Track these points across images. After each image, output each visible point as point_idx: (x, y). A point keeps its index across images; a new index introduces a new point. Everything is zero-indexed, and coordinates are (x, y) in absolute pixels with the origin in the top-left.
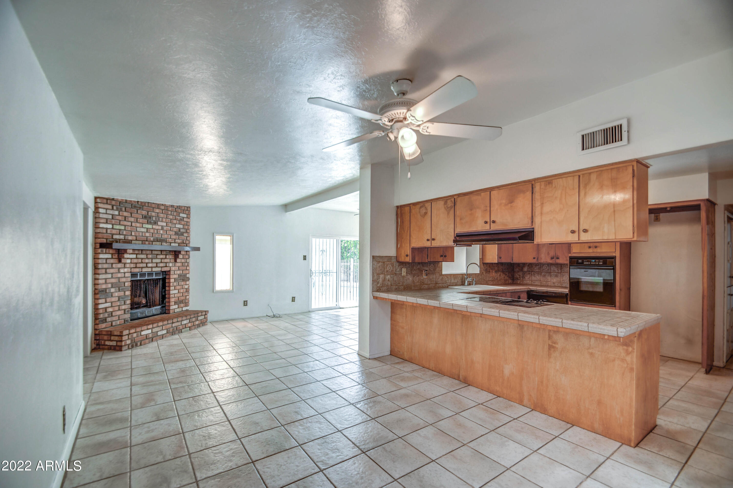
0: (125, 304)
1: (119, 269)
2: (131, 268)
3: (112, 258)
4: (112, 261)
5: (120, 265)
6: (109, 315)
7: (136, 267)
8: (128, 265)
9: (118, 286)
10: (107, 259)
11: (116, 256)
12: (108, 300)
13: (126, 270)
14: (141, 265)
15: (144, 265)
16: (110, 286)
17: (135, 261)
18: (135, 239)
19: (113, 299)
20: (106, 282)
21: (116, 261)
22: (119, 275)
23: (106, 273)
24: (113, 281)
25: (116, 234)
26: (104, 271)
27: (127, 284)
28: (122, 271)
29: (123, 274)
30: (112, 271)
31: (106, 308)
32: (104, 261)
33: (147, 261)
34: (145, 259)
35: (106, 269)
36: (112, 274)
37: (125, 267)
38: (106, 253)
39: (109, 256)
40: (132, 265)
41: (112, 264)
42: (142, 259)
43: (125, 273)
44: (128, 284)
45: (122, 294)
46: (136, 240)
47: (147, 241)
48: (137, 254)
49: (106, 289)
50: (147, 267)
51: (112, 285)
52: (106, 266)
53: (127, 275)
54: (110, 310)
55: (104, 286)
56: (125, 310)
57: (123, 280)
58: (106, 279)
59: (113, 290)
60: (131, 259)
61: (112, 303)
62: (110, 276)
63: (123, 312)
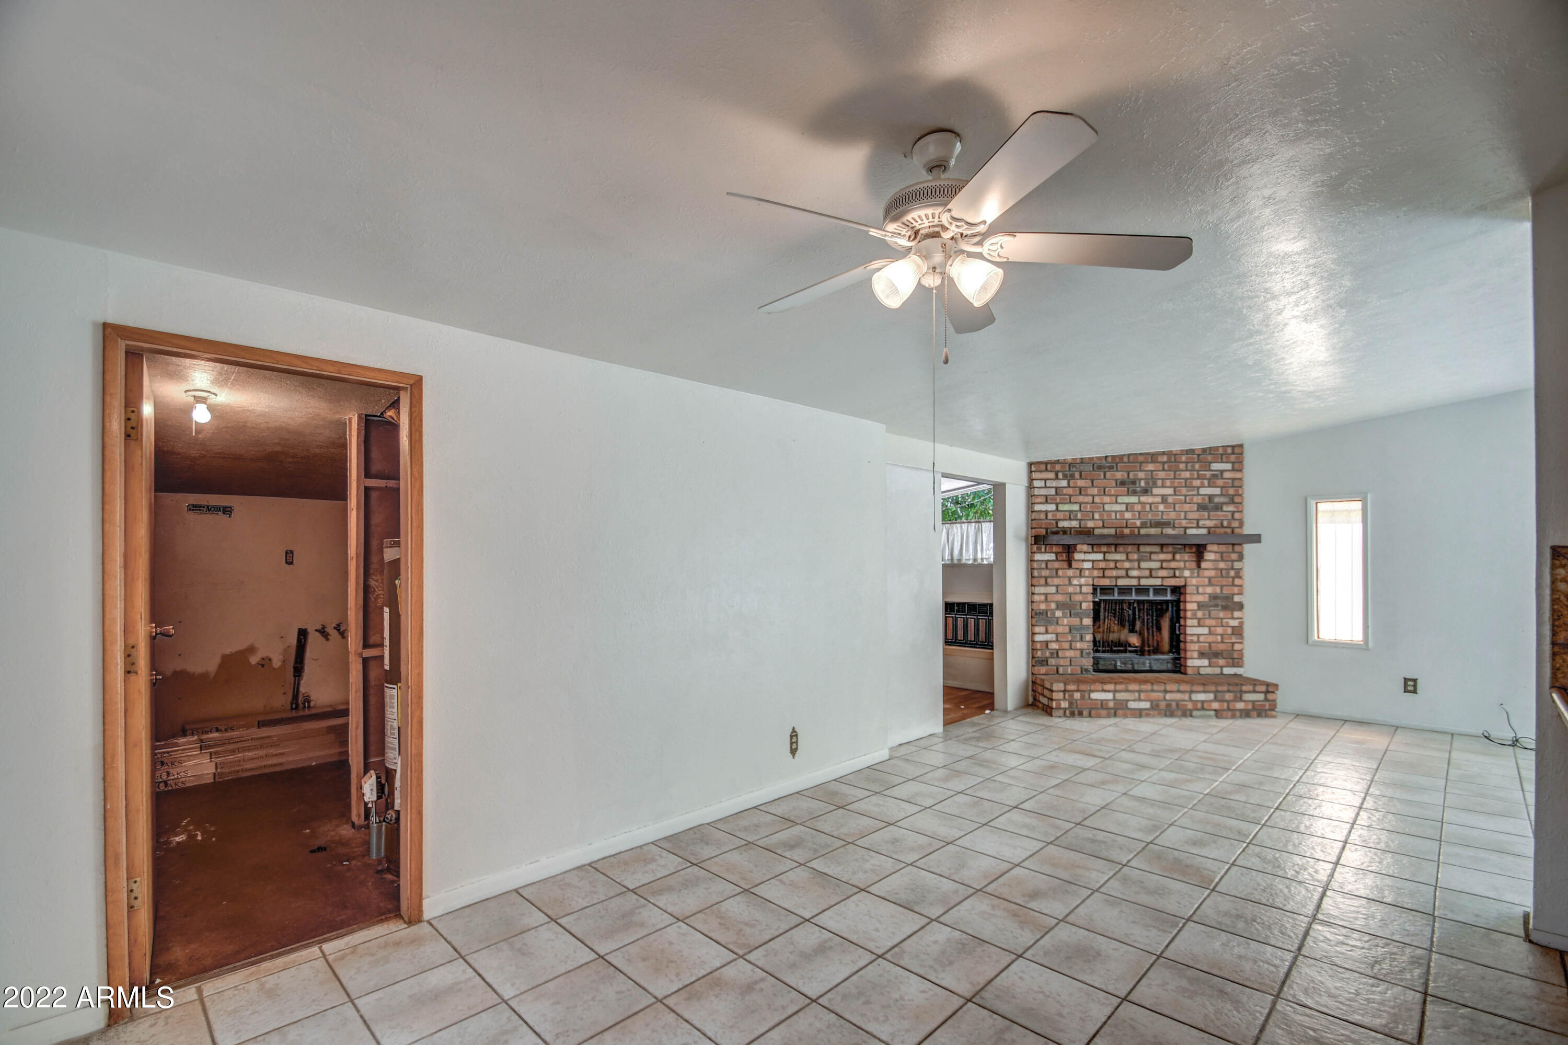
0: (1082, 639)
1: (1070, 578)
2: (1093, 578)
3: (1057, 560)
4: (1057, 565)
5: (1070, 573)
6: (1052, 654)
7: (1104, 577)
8: (1087, 573)
9: (1069, 607)
10: (1047, 562)
11: (1064, 556)
12: (1050, 629)
13: (1083, 581)
14: (1114, 573)
15: (1123, 573)
16: (1053, 606)
17: (1102, 565)
18: (1101, 525)
19: (1060, 629)
20: (1046, 598)
21: (1065, 565)
22: (1071, 589)
23: (1046, 584)
24: (1059, 598)
25: (1064, 520)
26: (1042, 581)
27: (1084, 606)
28: (1075, 582)
29: (1078, 588)
30: (1056, 581)
31: (1047, 643)
32: (1043, 565)
33: (1127, 565)
34: (1123, 561)
35: (1046, 578)
36: (1057, 586)
37: (1081, 576)
38: (1046, 552)
39: (1052, 557)
40: (1096, 573)
41: (1057, 570)
42: (1116, 561)
43: (1081, 586)
44: (1087, 606)
45: (1075, 621)
46: (1104, 527)
47: (1127, 527)
48: (1104, 553)
49: (1045, 612)
50: (1127, 576)
51: (1057, 605)
52: (1045, 573)
53: (1084, 589)
54: (1054, 646)
55: (1043, 607)
56: (1082, 651)
57: (1079, 598)
58: (1046, 595)
59: (1058, 614)
60: (1093, 561)
61: (1057, 634)
62: (1053, 590)
63: (1078, 653)
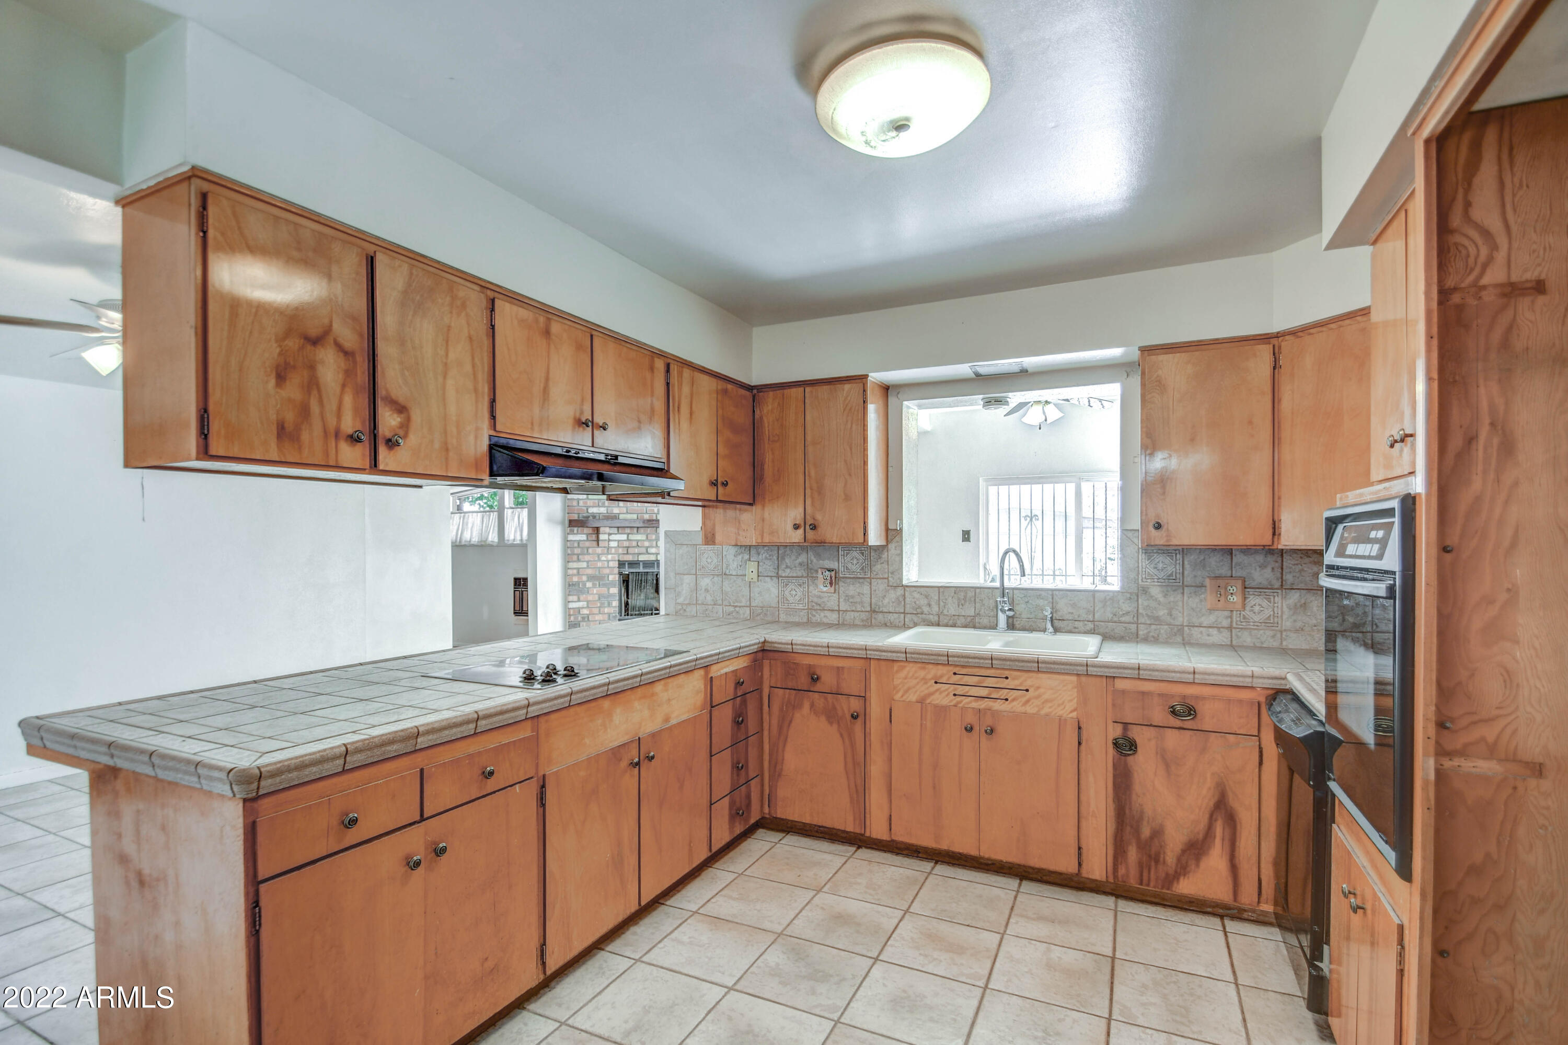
0: (609, 605)
1: (599, 555)
2: (619, 554)
3: (588, 540)
4: (587, 544)
5: (599, 550)
6: (583, 618)
7: (627, 553)
8: (613, 551)
9: (597, 578)
10: (579, 542)
11: (594, 537)
12: (582, 598)
13: (610, 557)
14: (636, 551)
15: (644, 550)
16: (584, 578)
17: (626, 544)
18: (625, 511)
19: (590, 598)
20: (578, 572)
21: (595, 543)
22: (599, 564)
23: (579, 560)
24: (590, 571)
25: (593, 507)
26: (575, 558)
27: (611, 578)
28: (603, 558)
29: (606, 563)
30: (587, 558)
31: (579, 609)
32: (576, 545)
33: (647, 544)
34: (644, 540)
35: (578, 555)
36: (588, 562)
37: (608, 553)
38: (577, 533)
39: (584, 537)
40: (620, 551)
41: (588, 548)
42: (638, 541)
43: (608, 561)
44: (614, 577)
45: (604, 590)
46: (627, 513)
47: (647, 513)
48: (628, 534)
49: (578, 583)
50: (647, 553)
51: (588, 578)
52: (577, 551)
53: (611, 564)
54: (586, 611)
55: (575, 579)
56: (609, 614)
57: (607, 571)
58: (578, 569)
59: (589, 585)
60: (619, 541)
61: (588, 602)
62: (584, 565)
63: (606, 617)
